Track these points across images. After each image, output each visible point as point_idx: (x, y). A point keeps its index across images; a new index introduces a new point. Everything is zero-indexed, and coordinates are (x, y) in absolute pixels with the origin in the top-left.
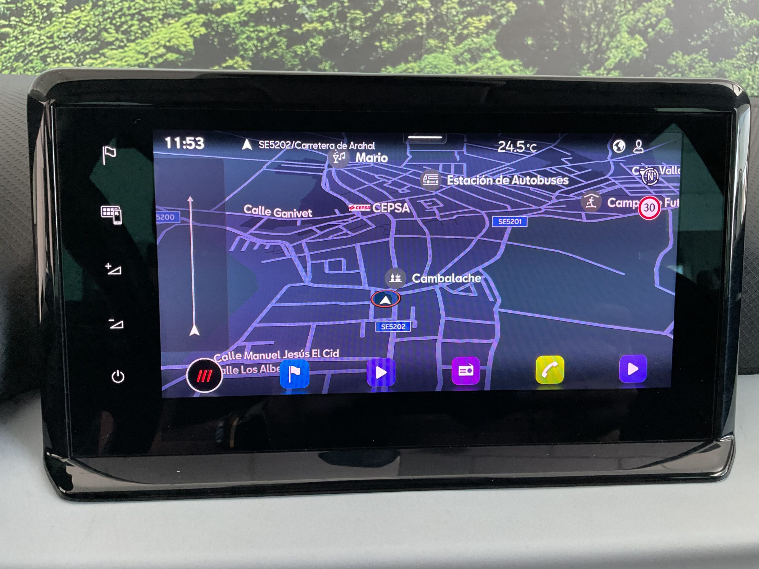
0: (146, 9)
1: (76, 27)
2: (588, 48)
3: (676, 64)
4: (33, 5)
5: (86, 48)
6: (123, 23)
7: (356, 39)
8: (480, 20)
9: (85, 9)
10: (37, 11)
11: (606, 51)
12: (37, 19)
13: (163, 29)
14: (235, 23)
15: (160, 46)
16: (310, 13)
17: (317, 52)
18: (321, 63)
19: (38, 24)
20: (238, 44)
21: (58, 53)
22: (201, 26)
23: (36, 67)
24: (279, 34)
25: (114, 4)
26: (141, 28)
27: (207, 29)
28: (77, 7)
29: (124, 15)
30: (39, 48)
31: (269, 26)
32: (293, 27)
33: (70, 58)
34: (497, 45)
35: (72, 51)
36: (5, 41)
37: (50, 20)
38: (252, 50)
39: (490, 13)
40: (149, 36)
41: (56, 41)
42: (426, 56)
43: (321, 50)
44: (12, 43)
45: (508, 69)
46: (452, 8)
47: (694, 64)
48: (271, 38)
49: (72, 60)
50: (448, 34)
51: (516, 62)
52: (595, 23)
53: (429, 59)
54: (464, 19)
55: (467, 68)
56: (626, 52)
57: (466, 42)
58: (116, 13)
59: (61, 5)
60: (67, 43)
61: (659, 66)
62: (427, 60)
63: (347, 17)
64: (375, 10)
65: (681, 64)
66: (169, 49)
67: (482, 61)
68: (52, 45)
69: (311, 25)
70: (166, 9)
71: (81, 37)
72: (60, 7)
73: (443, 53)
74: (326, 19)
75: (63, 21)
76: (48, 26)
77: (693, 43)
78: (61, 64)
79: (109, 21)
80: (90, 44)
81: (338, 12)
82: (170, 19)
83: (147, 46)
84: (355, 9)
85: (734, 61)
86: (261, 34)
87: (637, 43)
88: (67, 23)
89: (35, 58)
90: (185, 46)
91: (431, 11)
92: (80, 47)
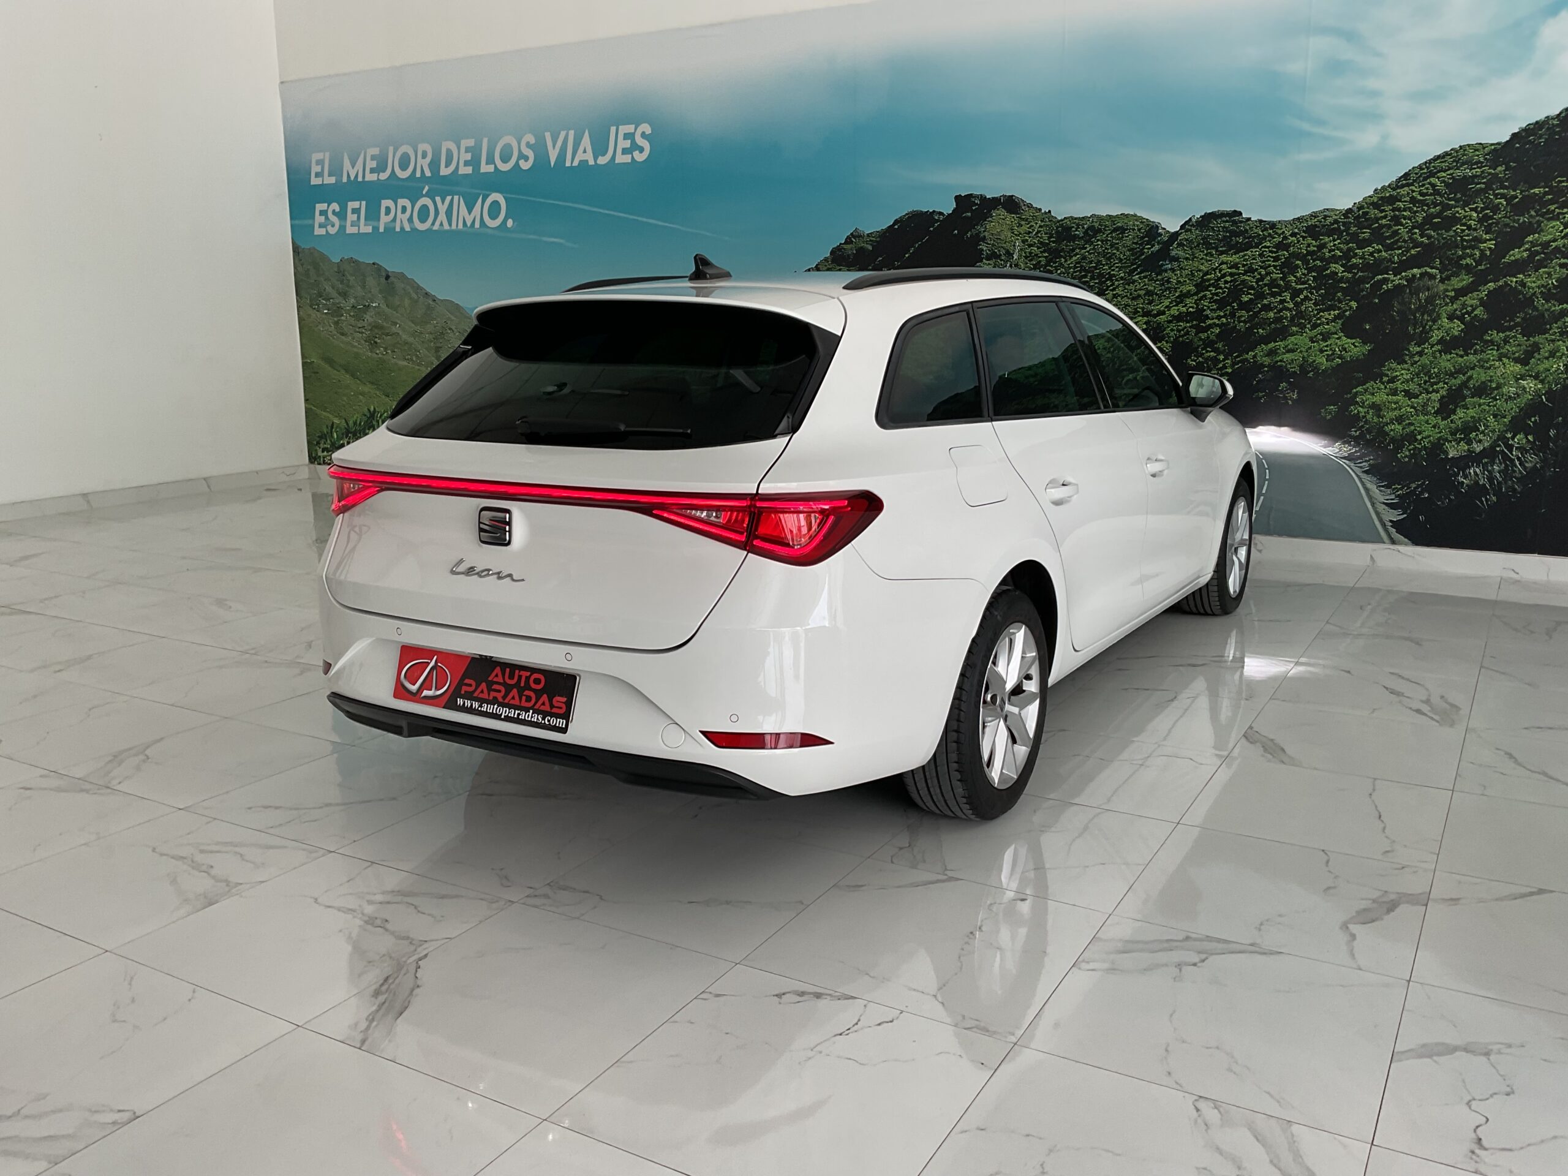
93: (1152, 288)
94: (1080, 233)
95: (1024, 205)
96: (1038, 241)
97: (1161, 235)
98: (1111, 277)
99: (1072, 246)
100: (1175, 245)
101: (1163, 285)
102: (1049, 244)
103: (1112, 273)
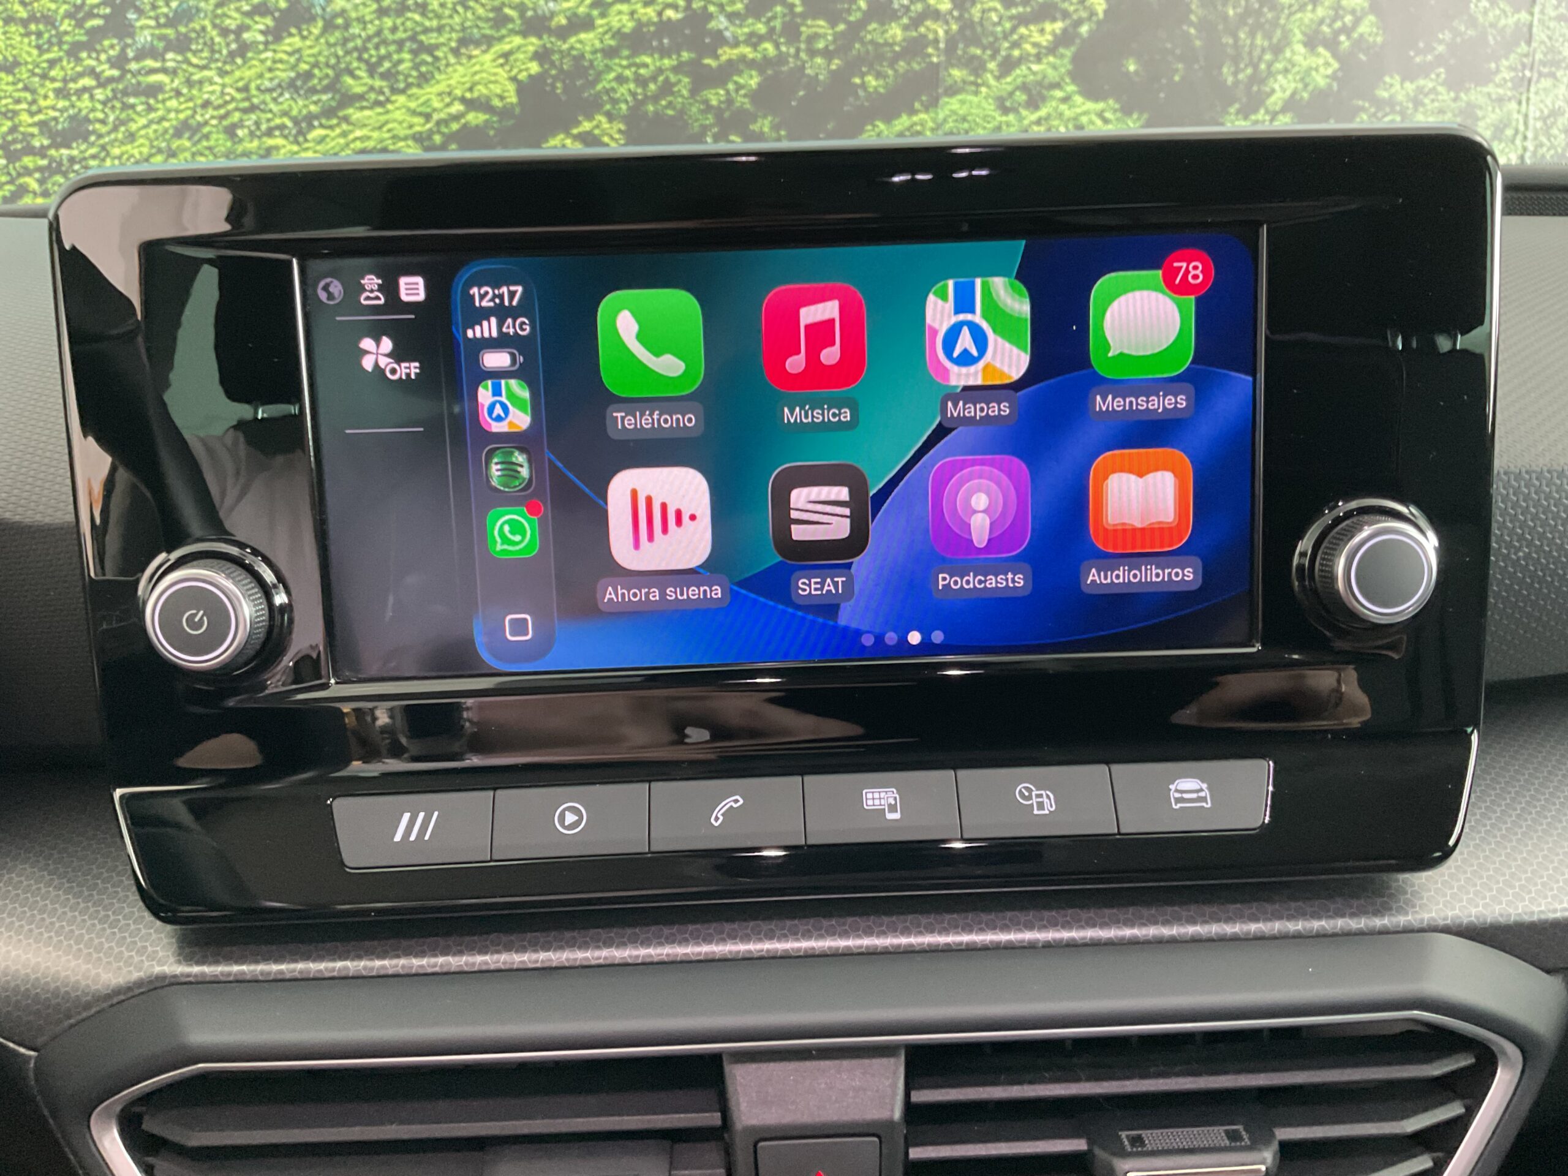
0: (426, 31)
1: (293, 67)
2: (1235, 74)
3: (1391, 97)
4: (209, 28)
5: (313, 108)
6: (381, 59)
7: (817, 75)
8: (1042, 31)
9: (310, 33)
10: (217, 39)
11: (1267, 77)
12: (217, 56)
13: (459, 68)
14: (595, 52)
15: (455, 99)
16: (732, 29)
17: (746, 100)
18: (755, 121)
19: (220, 64)
20: (600, 92)
21: (259, 118)
22: (531, 59)
23: (217, 146)
24: (676, 69)
25: (365, 23)
26: (416, 67)
27: (541, 65)
28: (293, 31)
29: (385, 42)
30: (222, 111)
31: (656, 56)
32: (701, 56)
33: (282, 127)
34: (1075, 76)
35: (285, 114)
36: (155, 97)
37: (243, 56)
38: (626, 102)
39: (1058, 15)
40: (433, 82)
41: (254, 96)
42: (946, 99)
43: (755, 96)
44: (169, 104)
45: (1094, 118)
46: (990, 10)
47: (1421, 97)
48: (661, 78)
49: (286, 132)
50: (986, 57)
51: (1108, 105)
52: (1247, 29)
53: (953, 104)
54: (1014, 29)
55: (1021, 119)
56: (1302, 80)
57: (1018, 71)
58: (369, 38)
59: (262, 27)
60: (275, 100)
61: (1360, 103)
62: (949, 107)
63: (800, 33)
64: (852, 18)
65: (1400, 97)
66: (471, 104)
67: (1049, 105)
68: (246, 104)
69: (736, 51)
70: (464, 29)
71: (302, 88)
72: (262, 32)
73: (976, 93)
74: (761, 38)
75: (267, 59)
76: (239, 67)
77: (1418, 59)
78: (265, 139)
79: (355, 55)
80: (319, 100)
81: (784, 24)
82: (472, 47)
83: (428, 100)
84: (814, 18)
85: (1490, 88)
86: (642, 71)
87: (1321, 61)
88: (274, 62)
89: (214, 130)
90: (501, 98)
91: (953, 17)
92: (300, 106)
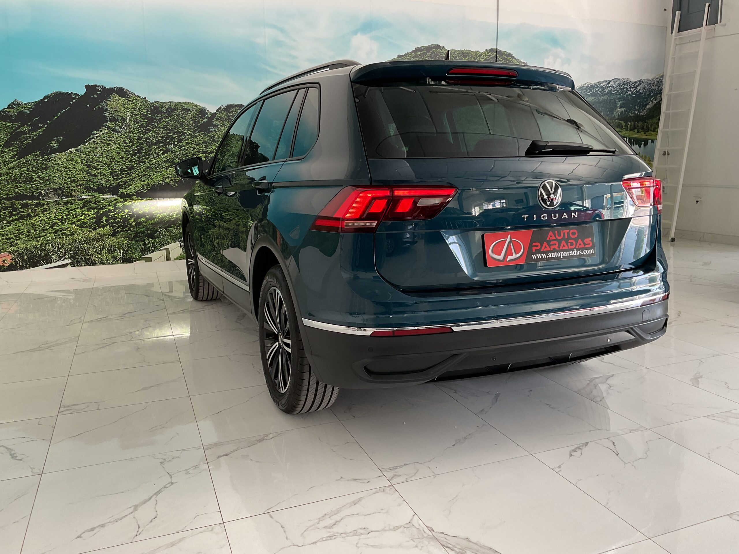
93: (206, 140)
94: (164, 110)
95: (130, 93)
96: (141, 113)
97: (207, 114)
98: (184, 134)
99: (160, 117)
100: (214, 119)
101: (212, 139)
102: (147, 115)
103: (184, 131)
